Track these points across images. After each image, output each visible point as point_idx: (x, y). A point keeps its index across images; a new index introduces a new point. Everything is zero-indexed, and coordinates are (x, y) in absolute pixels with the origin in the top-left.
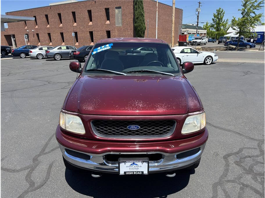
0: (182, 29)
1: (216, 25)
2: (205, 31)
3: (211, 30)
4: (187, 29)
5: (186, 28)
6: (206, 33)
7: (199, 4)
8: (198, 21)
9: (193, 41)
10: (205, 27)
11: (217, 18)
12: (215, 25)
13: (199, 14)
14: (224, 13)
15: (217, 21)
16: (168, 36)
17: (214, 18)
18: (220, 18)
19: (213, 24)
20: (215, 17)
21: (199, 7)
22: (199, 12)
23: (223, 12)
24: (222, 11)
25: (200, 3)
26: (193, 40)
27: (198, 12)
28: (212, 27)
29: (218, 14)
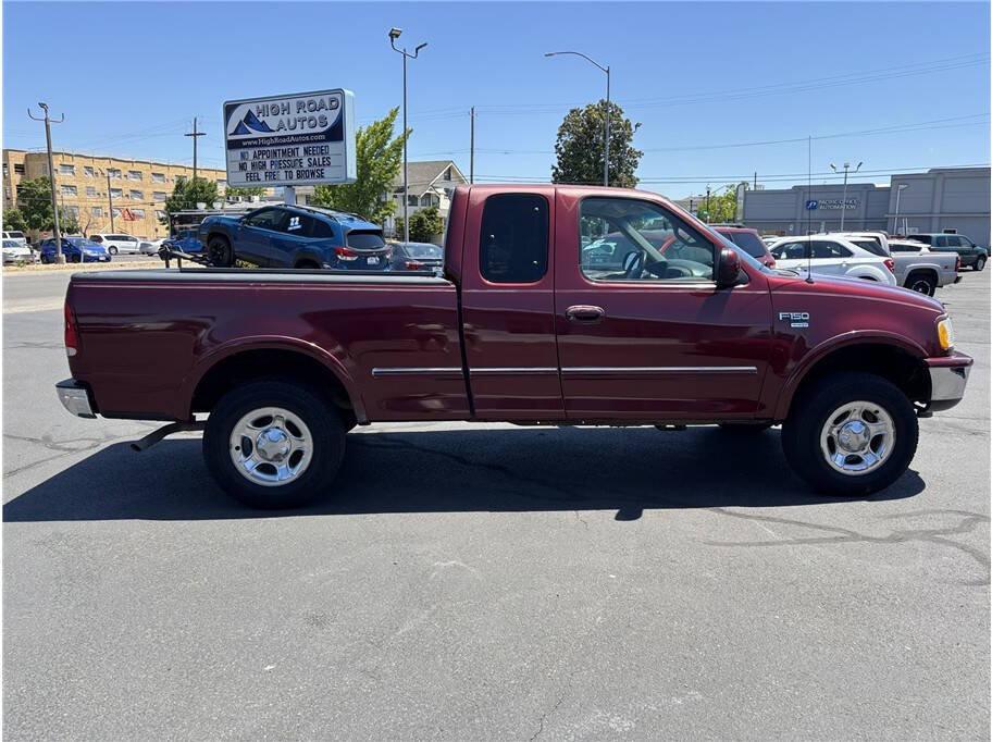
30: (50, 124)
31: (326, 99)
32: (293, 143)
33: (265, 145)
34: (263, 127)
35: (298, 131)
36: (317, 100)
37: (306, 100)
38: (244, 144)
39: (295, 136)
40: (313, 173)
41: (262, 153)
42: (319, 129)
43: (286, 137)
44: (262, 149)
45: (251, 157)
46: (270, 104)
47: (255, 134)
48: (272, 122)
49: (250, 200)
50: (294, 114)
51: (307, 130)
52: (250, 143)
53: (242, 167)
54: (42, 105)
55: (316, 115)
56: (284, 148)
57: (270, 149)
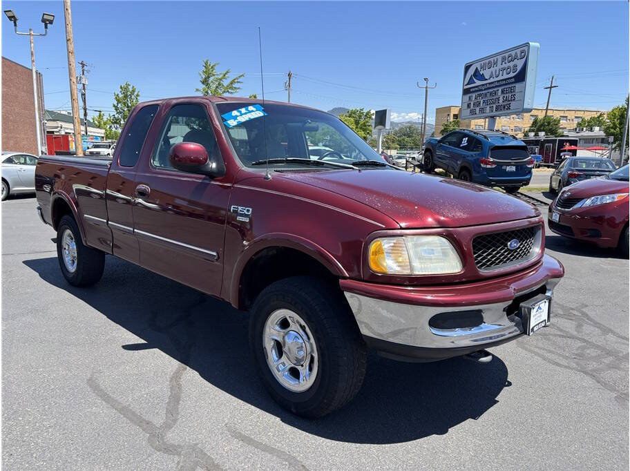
0: (46, 122)
1: (124, 119)
2: (101, 132)
3: (114, 129)
4: (60, 123)
5: (54, 120)
6: (103, 135)
7: (83, 67)
8: (85, 105)
9: (90, 150)
10: (96, 122)
11: (124, 103)
12: (122, 120)
13: (84, 89)
14: (138, 95)
15: (124, 111)
16: (10, 135)
17: (118, 104)
18: (130, 105)
19: (116, 116)
20: (119, 101)
21: (83, 74)
22: (84, 85)
23: (136, 93)
24: (134, 91)
25: (83, 65)
26: (88, 148)
27: (82, 85)
28: (116, 123)
29: (126, 96)
30: (428, 89)
31: (518, 51)
32: (496, 86)
33: (482, 90)
34: (482, 78)
35: (500, 78)
36: (513, 53)
37: (507, 55)
38: (471, 90)
39: (498, 81)
40: (504, 107)
41: (479, 95)
42: (512, 75)
43: (492, 83)
44: (479, 93)
45: (474, 99)
46: (487, 61)
47: (478, 83)
48: (487, 73)
49: (591, 130)
50: (499, 66)
51: (506, 76)
52: (474, 90)
53: (469, 106)
54: (425, 79)
55: (511, 64)
56: (491, 90)
57: (484, 92)
